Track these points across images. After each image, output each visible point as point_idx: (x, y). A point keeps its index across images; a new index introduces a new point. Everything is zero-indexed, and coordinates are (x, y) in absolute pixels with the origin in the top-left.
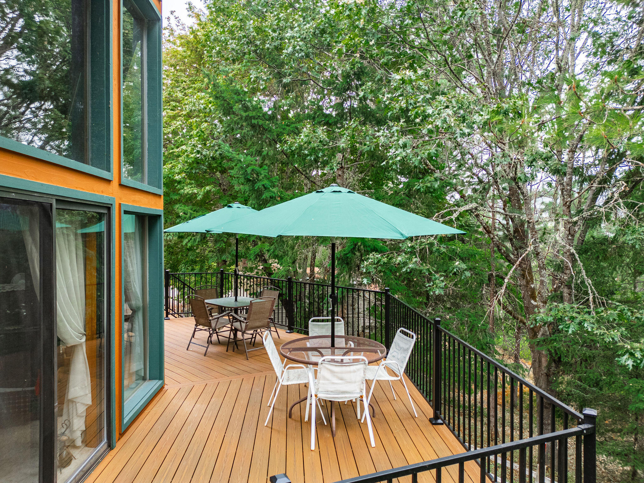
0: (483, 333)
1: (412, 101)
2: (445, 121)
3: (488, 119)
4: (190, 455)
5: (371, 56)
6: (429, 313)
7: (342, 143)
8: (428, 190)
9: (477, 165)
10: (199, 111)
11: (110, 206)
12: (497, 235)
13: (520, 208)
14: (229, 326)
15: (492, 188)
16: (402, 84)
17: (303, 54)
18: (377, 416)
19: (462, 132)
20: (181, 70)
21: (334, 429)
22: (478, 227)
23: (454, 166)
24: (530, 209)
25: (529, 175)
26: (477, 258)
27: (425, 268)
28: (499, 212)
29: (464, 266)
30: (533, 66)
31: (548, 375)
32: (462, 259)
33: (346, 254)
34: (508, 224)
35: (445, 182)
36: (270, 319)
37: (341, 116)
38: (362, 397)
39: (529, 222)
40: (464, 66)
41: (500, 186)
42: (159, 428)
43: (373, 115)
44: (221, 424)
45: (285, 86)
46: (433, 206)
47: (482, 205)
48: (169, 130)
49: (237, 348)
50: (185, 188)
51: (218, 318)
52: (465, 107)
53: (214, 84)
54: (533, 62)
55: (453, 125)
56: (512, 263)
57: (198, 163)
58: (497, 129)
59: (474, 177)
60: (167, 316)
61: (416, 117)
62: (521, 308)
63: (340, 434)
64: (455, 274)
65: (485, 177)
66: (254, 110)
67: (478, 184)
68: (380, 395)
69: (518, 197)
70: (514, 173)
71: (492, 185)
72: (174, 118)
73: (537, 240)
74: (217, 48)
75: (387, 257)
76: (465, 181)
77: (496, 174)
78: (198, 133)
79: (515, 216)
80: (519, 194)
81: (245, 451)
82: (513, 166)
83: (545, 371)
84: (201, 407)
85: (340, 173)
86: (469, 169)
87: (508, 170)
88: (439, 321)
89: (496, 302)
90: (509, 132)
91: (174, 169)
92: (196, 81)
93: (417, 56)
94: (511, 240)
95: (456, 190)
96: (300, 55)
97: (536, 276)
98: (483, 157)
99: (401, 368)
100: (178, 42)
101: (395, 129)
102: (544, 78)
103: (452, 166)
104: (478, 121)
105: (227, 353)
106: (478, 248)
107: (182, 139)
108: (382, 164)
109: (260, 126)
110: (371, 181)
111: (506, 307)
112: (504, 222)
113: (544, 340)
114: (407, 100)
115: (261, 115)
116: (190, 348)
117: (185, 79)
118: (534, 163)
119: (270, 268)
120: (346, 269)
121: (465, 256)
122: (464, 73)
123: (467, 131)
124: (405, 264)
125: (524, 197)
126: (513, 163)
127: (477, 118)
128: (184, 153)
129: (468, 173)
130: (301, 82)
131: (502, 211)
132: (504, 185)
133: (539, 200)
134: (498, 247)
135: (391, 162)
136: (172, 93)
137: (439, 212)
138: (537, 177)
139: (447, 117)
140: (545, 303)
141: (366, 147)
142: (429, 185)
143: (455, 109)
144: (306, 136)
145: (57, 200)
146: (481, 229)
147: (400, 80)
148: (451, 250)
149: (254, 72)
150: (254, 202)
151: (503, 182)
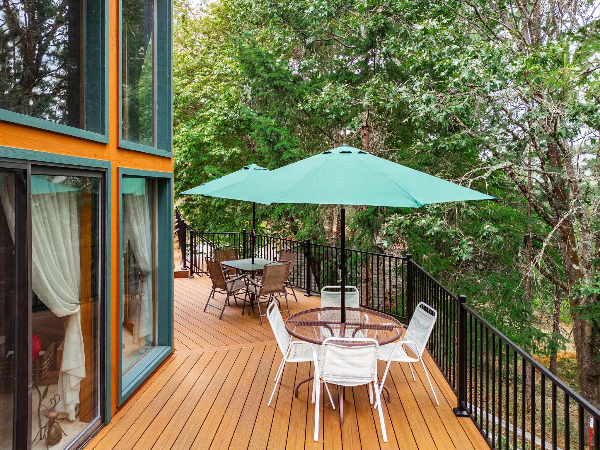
0: (519, 299)
1: (436, 53)
2: (473, 72)
3: (523, 69)
4: (183, 438)
5: (395, 11)
6: (459, 276)
7: (365, 102)
8: (455, 149)
9: (511, 121)
10: (226, 75)
11: (104, 170)
12: (534, 195)
13: (560, 166)
14: (245, 289)
15: (528, 145)
16: (425, 34)
17: (326, 13)
18: (392, 401)
19: (492, 84)
20: (213, 37)
21: (342, 417)
22: (513, 185)
23: (486, 123)
24: (572, 167)
25: (571, 130)
26: (512, 219)
27: (450, 231)
28: (536, 171)
29: (495, 230)
30: (575, 14)
31: (592, 346)
32: (495, 221)
33: (368, 216)
34: (546, 183)
35: (476, 139)
36: (285, 283)
37: (366, 74)
38: (373, 383)
39: (570, 181)
40: (498, 19)
41: (537, 143)
42: (159, 401)
43: (398, 71)
44: (222, 401)
45: (309, 47)
46: (463, 165)
47: (517, 164)
48: (200, 94)
49: (254, 311)
50: (213, 150)
51: (234, 281)
52: (496, 56)
53: (240, 48)
54: (575, 11)
55: (481, 76)
56: (551, 224)
57: (225, 126)
58: (533, 80)
59: (509, 134)
60: (191, 275)
61: (441, 71)
62: (561, 272)
63: (349, 422)
64: (484, 238)
65: (520, 134)
66: (276, 72)
67: (513, 141)
68: (398, 374)
69: (557, 154)
70: (553, 128)
71: (528, 142)
72: (205, 83)
73: (580, 201)
74: (242, 13)
75: (410, 219)
76: (498, 138)
77: (532, 130)
78: (225, 96)
79: (554, 175)
80: (558, 151)
81: (242, 437)
82: (552, 121)
83: (589, 341)
84: (205, 378)
85: (365, 132)
86: (503, 126)
87: (546, 126)
88: (465, 298)
89: (533, 266)
90: (547, 84)
91: (204, 131)
92: (226, 46)
93: (447, 11)
94: (550, 200)
95: (488, 148)
96: (323, 14)
97: (578, 238)
98: (519, 113)
99: (421, 348)
100: (210, 10)
101: (418, 83)
102: (588, 26)
103: (484, 123)
104: (510, 72)
105: (243, 317)
106: (513, 208)
107: (212, 103)
108: (404, 121)
109: (282, 87)
110: (400, 139)
111: (544, 271)
112: (542, 181)
113: (588, 308)
114: (430, 52)
115: (283, 76)
116: (208, 310)
117: (215, 45)
118: (577, 117)
119: (297, 227)
120: (368, 231)
121: (498, 217)
122: (498, 27)
123: (498, 82)
124: (429, 227)
125: (565, 154)
126: (552, 118)
127: (510, 69)
128: (212, 116)
129: (502, 130)
130: (325, 42)
131: (540, 169)
132: (541, 142)
133: (582, 157)
134: (535, 207)
135: (414, 118)
136: (204, 59)
137: (470, 170)
138: (580, 132)
139: (475, 68)
140: (588, 268)
141: (390, 104)
142: (455, 143)
143: (484, 59)
144: (328, 94)
145: (32, 165)
146: (516, 188)
147: (422, 30)
148: (483, 211)
149: (277, 34)
150: (274, 163)
151: (541, 138)
